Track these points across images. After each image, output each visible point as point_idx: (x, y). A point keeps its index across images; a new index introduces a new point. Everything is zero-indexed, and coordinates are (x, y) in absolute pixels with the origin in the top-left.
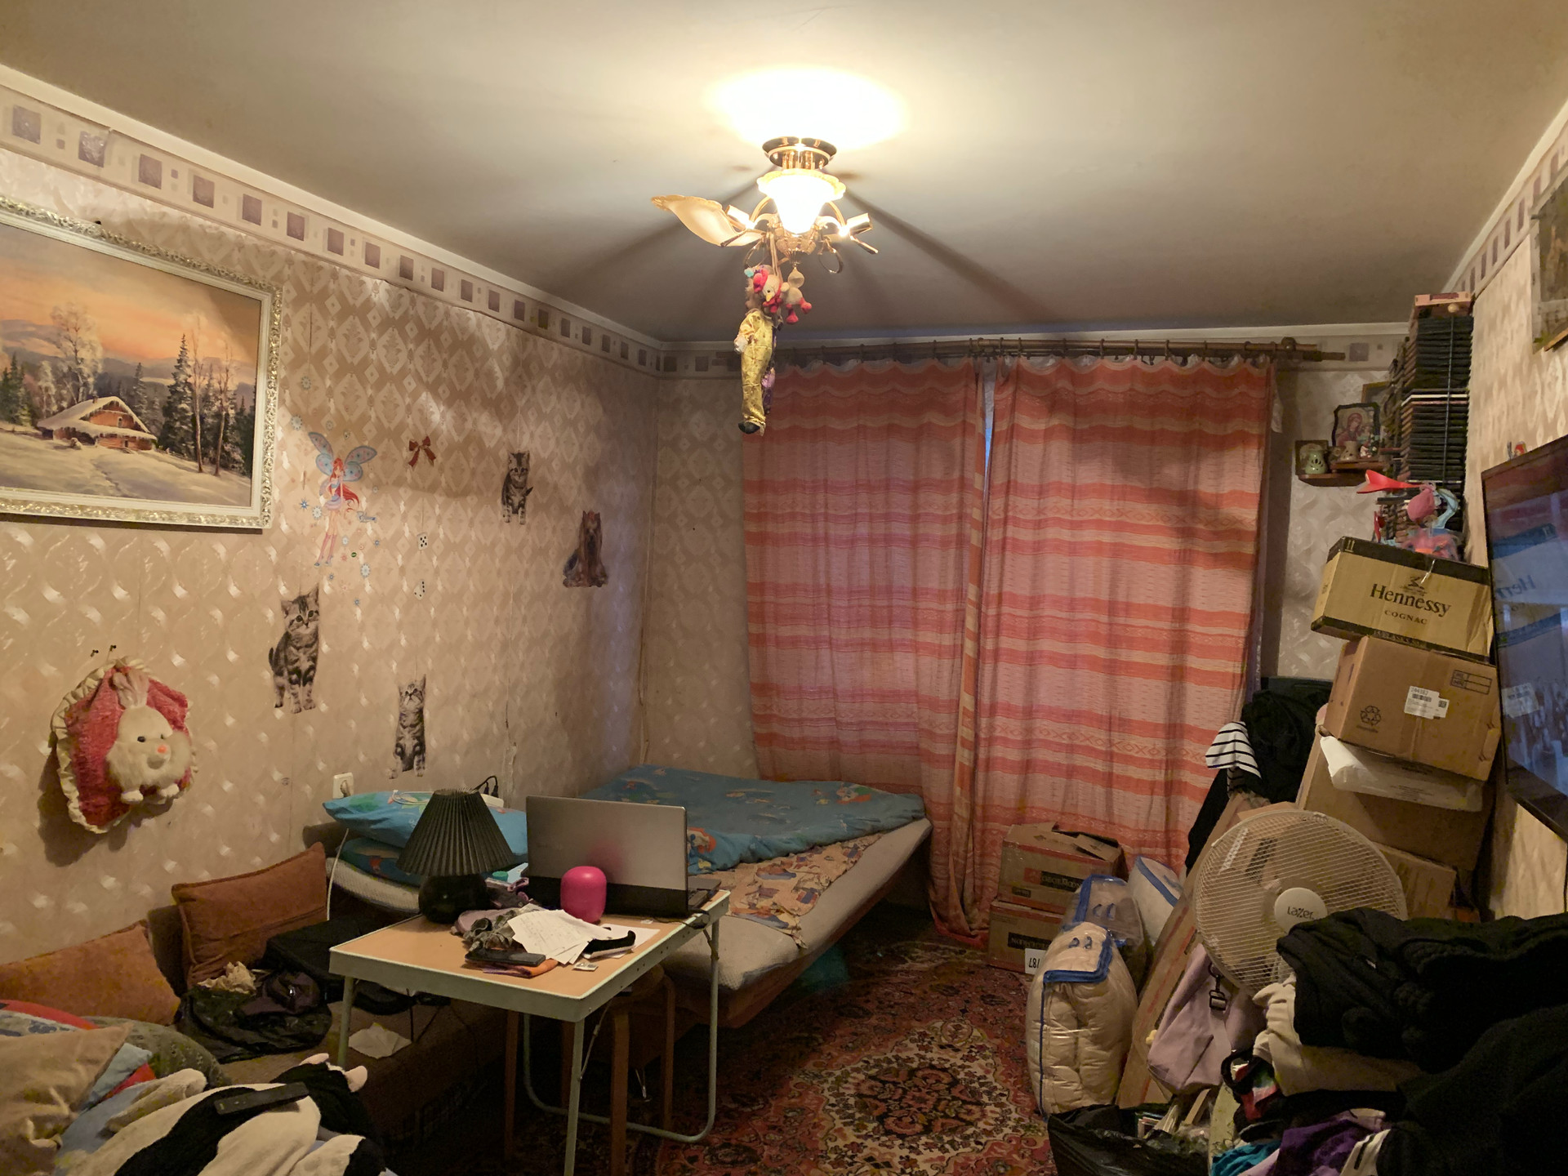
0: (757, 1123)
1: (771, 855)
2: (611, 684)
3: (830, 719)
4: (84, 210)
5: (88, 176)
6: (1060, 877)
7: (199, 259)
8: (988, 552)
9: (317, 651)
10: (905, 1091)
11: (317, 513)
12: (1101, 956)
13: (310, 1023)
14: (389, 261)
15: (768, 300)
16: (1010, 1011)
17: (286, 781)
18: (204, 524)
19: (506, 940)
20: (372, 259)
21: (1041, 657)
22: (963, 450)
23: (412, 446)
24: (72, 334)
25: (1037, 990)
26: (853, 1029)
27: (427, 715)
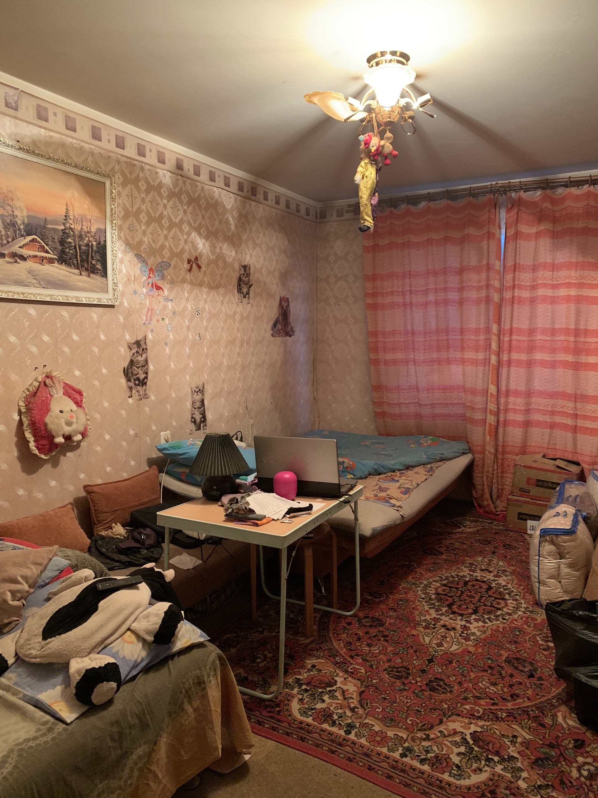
0: (383, 606)
1: (385, 472)
2: (299, 388)
3: (416, 403)
4: (10, 136)
5: (10, 116)
6: (547, 482)
7: (71, 160)
8: (504, 306)
9: (147, 369)
10: (462, 592)
11: (143, 297)
12: (573, 521)
13: (152, 552)
14: (171, 162)
15: (373, 151)
16: (520, 552)
17: (136, 435)
18: (85, 302)
19: (246, 508)
20: (162, 161)
21: (535, 363)
22: (488, 248)
23: (189, 261)
24: (10, 202)
25: (536, 540)
26: (433, 561)
27: (206, 402)
